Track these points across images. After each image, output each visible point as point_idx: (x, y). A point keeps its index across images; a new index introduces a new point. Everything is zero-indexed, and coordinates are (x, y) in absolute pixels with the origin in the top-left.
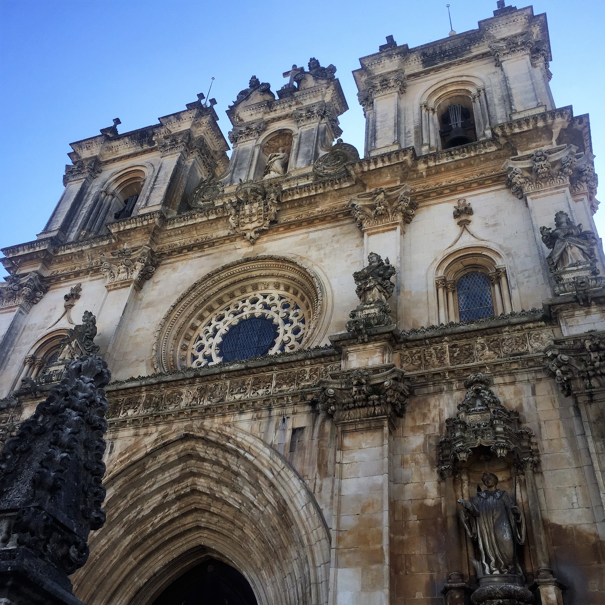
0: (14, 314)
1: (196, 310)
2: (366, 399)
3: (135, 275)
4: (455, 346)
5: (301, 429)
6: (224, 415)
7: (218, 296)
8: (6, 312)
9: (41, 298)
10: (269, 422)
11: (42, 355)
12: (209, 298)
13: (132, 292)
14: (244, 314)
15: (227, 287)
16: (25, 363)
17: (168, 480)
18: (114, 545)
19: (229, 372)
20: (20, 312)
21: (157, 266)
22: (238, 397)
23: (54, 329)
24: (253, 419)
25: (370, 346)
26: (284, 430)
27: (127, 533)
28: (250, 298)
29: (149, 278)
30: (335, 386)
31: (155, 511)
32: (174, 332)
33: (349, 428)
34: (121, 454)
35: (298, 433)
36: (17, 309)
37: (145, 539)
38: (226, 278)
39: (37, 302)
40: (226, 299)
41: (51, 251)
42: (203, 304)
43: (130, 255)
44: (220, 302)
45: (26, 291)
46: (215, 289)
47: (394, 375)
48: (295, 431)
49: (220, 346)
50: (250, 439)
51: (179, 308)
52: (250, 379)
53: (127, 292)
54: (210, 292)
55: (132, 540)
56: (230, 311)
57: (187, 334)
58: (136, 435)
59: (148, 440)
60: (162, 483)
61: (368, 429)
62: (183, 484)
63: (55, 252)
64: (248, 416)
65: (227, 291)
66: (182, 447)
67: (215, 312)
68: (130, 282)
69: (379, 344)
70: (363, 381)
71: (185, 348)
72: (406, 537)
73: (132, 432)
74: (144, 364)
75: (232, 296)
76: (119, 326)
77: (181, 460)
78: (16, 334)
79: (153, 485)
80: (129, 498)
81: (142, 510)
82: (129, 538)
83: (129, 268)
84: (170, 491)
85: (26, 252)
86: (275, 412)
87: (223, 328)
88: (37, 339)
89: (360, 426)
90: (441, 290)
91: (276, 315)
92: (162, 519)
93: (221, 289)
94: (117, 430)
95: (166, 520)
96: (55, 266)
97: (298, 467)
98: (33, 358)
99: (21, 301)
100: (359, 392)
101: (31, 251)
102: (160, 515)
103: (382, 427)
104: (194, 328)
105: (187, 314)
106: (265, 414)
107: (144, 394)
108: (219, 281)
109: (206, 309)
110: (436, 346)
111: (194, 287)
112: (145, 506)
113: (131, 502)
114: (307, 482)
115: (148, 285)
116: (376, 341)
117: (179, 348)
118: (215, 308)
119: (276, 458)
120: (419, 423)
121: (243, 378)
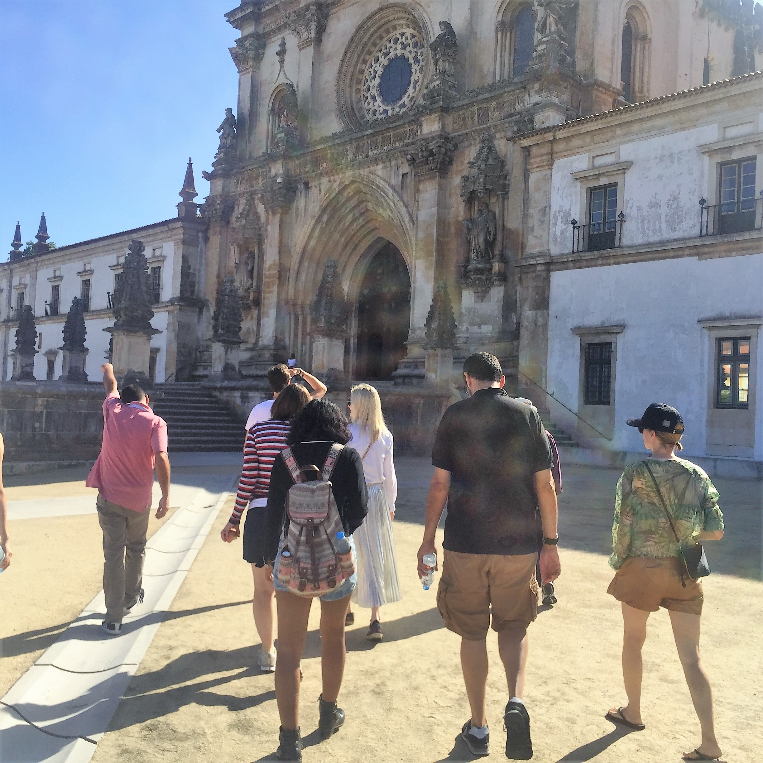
0: (250, 75)
1: (359, 57)
2: (427, 160)
3: (313, 34)
4: (481, 108)
5: (406, 174)
6: (369, 167)
7: (372, 41)
8: (245, 74)
9: (263, 54)
10: (391, 169)
11: (277, 106)
12: (366, 44)
13: (314, 48)
14: (391, 54)
15: (375, 31)
16: (269, 115)
17: (353, 206)
18: (337, 243)
19: (367, 135)
20: (254, 71)
21: (326, 17)
22: (375, 152)
23: (277, 84)
24: (383, 168)
25: (432, 116)
26: (398, 176)
27: (342, 236)
28: (393, 38)
29: (324, 30)
30: (412, 152)
31: (352, 223)
32: (348, 81)
33: (422, 178)
34: (325, 195)
35: (405, 177)
36: (251, 70)
37: (351, 238)
38: (372, 25)
39: (262, 58)
40: (378, 41)
41: (256, 11)
42: (363, 50)
43: (305, 15)
44: (375, 45)
45: (251, 54)
46: (368, 36)
47: (438, 145)
48: (403, 175)
49: (379, 85)
50: (382, 182)
51: (347, 60)
52: (379, 138)
53: (310, 50)
54: (365, 40)
55: (345, 239)
56: (382, 52)
57: (358, 79)
58: (330, 181)
59: (336, 184)
60: (351, 208)
61: (430, 178)
62: (361, 207)
63: (260, 9)
64: (380, 166)
65: (377, 35)
66: (353, 186)
67: (373, 54)
68: (311, 41)
69: (436, 115)
70: (424, 149)
71: (358, 91)
72: (449, 239)
73: (328, 179)
74: (333, 114)
75: (381, 38)
76: (312, 84)
77: (355, 194)
78: (258, 90)
79: (346, 210)
80: (336, 218)
81: (345, 223)
82: (343, 239)
83: (307, 27)
84: (356, 211)
85: (240, 15)
86: (393, 162)
87: (380, 70)
88: (270, 94)
89: (426, 177)
90: (500, 34)
91: (409, 55)
92: (356, 226)
93: (372, 35)
94: (320, 179)
95: (359, 227)
96: (265, 20)
97: (405, 199)
98: (273, 110)
99: (251, 63)
100: (422, 156)
101: (243, 14)
102: (355, 225)
103: (436, 177)
104: (362, 72)
105: (353, 63)
106: (388, 164)
107: (329, 152)
108: (369, 28)
109: (366, 54)
110: (471, 109)
111: (352, 40)
112: (346, 221)
113: (338, 220)
114: (410, 209)
115: (325, 38)
116: (435, 113)
117: (354, 94)
118: (372, 51)
119: (395, 195)
120: (460, 168)
121: (376, 137)
